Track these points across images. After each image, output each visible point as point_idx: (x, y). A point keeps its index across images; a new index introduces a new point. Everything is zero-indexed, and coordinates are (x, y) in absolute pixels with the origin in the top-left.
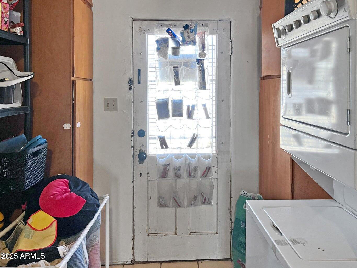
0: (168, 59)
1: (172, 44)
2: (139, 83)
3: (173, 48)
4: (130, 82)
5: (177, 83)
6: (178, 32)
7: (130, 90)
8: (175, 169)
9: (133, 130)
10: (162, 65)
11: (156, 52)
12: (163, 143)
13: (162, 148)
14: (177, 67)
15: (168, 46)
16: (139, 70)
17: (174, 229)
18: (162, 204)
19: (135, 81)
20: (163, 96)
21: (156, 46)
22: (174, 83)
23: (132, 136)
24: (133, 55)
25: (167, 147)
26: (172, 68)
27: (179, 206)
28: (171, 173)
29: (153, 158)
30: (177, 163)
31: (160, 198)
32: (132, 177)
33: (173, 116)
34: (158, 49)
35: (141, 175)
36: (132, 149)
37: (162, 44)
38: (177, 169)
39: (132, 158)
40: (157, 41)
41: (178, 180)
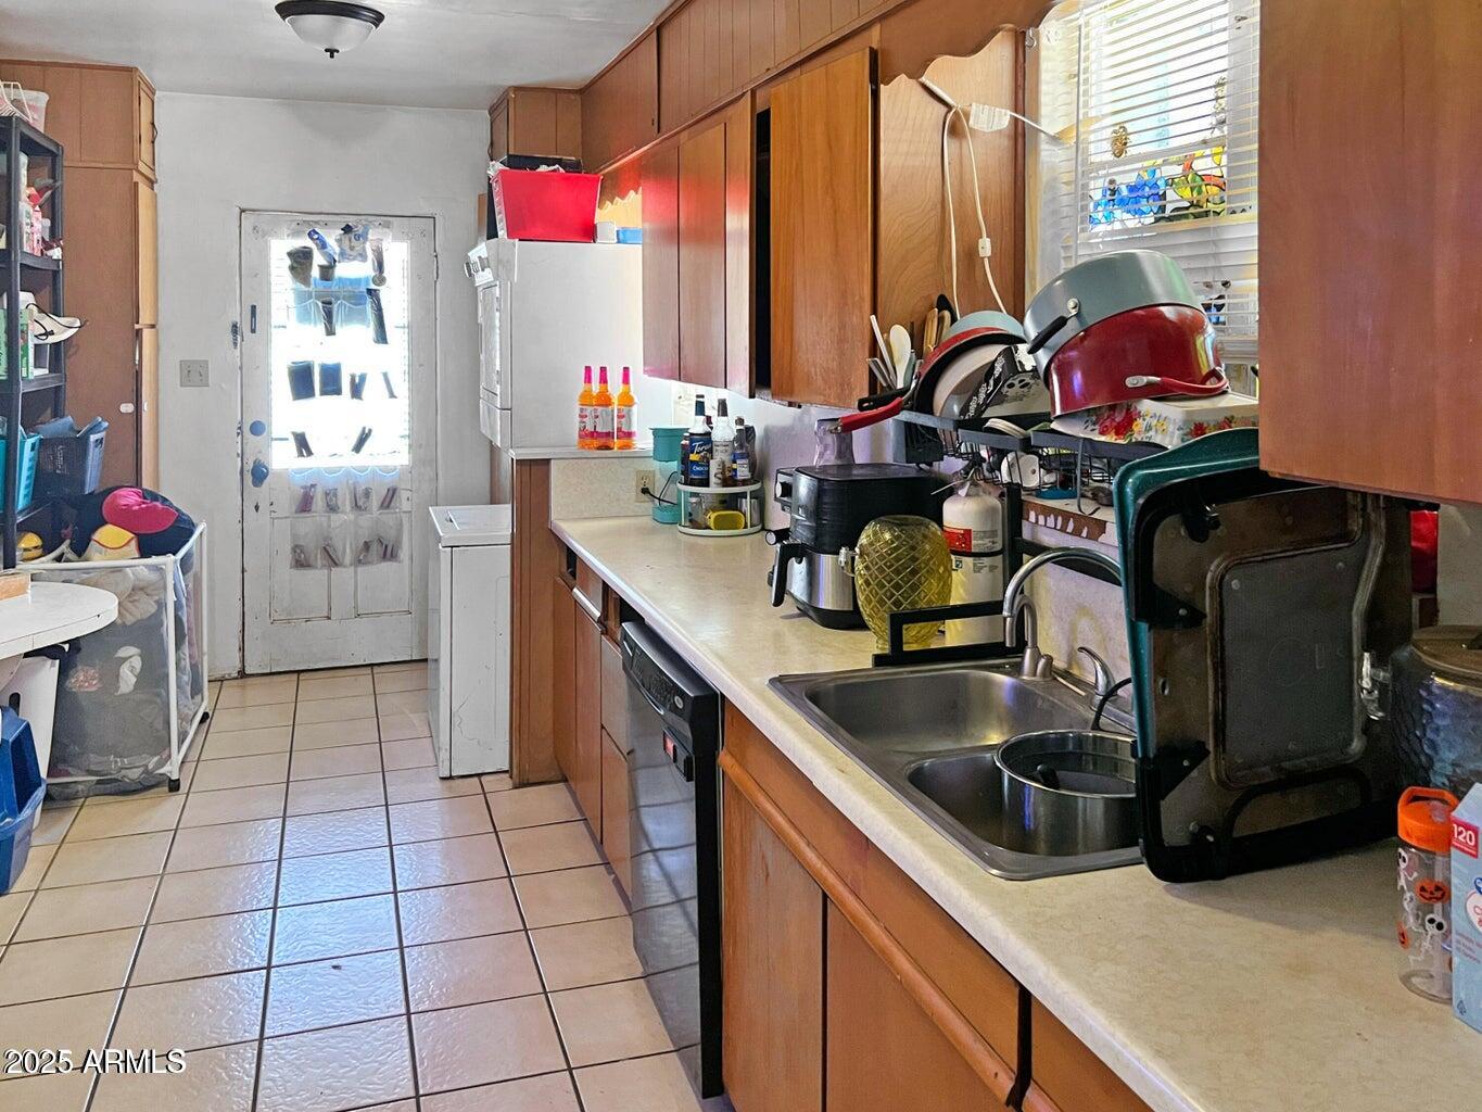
0: (312, 286)
1: (318, 259)
2: (253, 331)
3: (321, 267)
4: (235, 329)
5: (330, 332)
6: (332, 238)
7: (235, 344)
8: (327, 494)
9: (241, 422)
10: (302, 298)
11: (287, 274)
12: (303, 445)
13: (301, 455)
14: (330, 303)
15: (311, 264)
16: (254, 308)
17: (326, 609)
18: (301, 563)
19: (246, 328)
20: (302, 357)
21: (288, 262)
22: (321, 328)
23: (238, 434)
24: (241, 279)
25: (310, 453)
26: (320, 304)
27: (336, 564)
28: (319, 503)
29: (280, 475)
30: (331, 482)
31: (296, 548)
32: (240, 512)
33: (324, 393)
34: (292, 268)
35: (257, 508)
36: (239, 459)
37: (300, 260)
38: (330, 494)
39: (239, 477)
40: (290, 254)
41: (334, 517)
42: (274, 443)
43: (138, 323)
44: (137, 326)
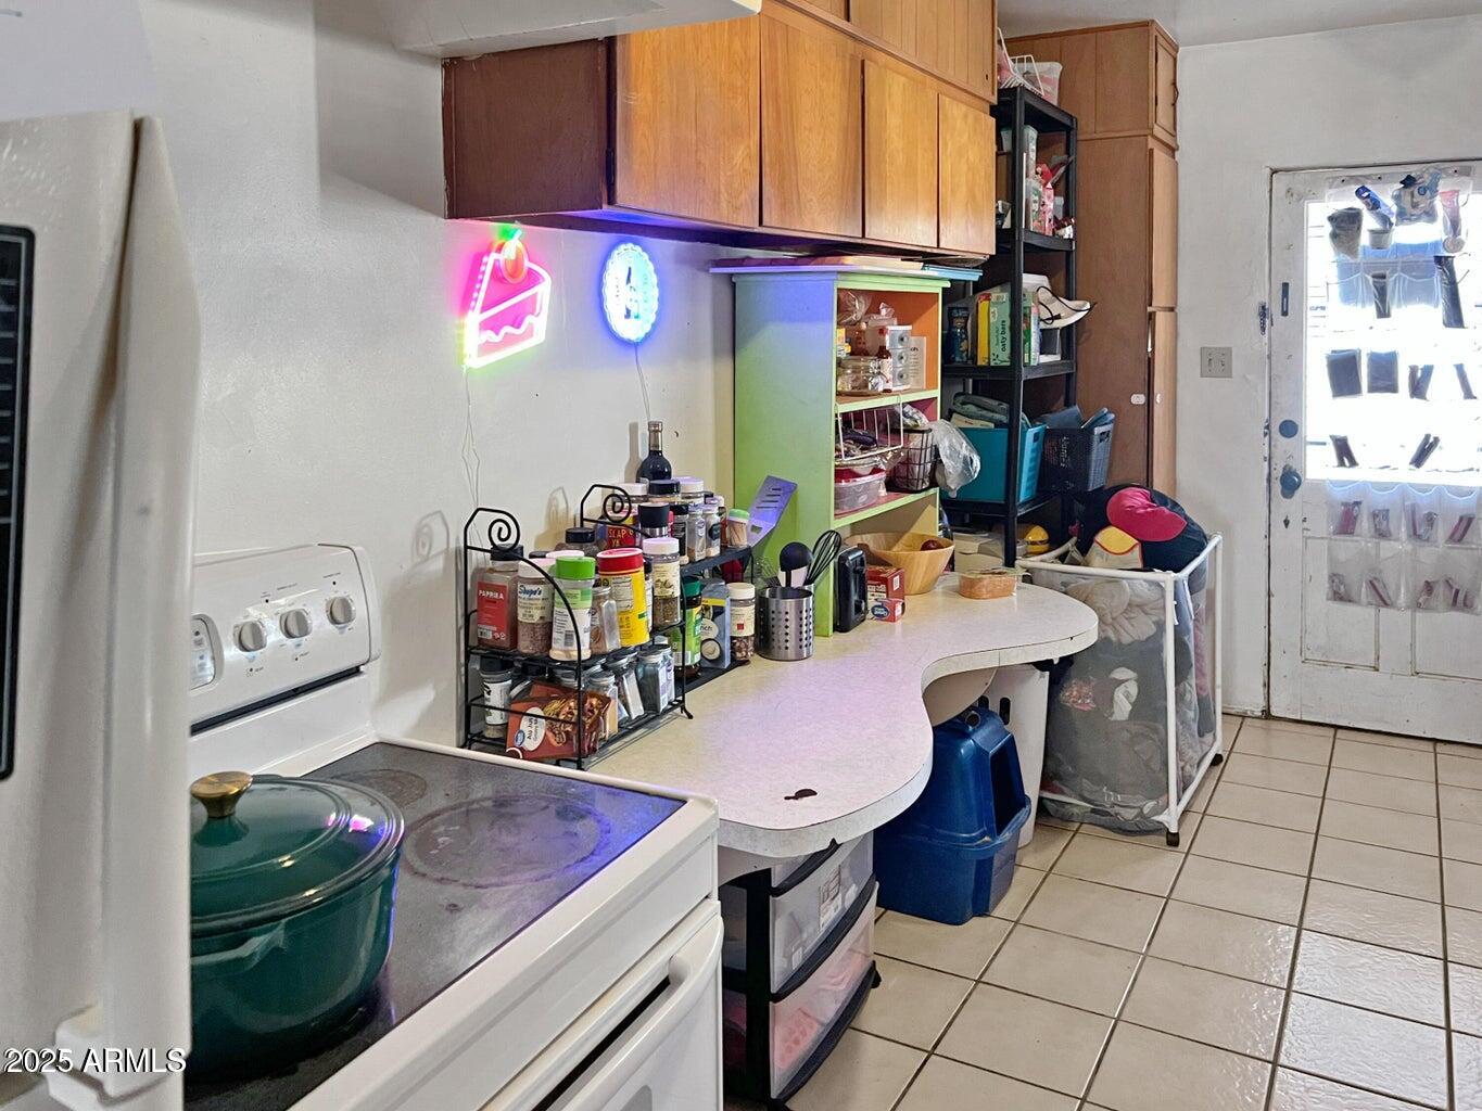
0: (1360, 256)
1: (1369, 222)
2: (1285, 313)
3: (1373, 232)
4: (1263, 312)
5: (1383, 313)
6: (1387, 196)
7: (1263, 329)
8: (1375, 515)
9: (1269, 420)
10: (1345, 271)
11: (1327, 242)
12: (1344, 451)
13: (1342, 464)
14: (1384, 277)
15: (1359, 228)
16: (1286, 285)
17: (1373, 657)
18: (1340, 595)
19: (1276, 310)
20: (1345, 344)
21: (1328, 228)
22: (1372, 309)
23: (1265, 434)
24: (1270, 252)
25: (1353, 463)
26: (1371, 279)
27: (1386, 604)
28: (1364, 524)
29: (1318, 486)
30: (1380, 500)
31: (1334, 577)
32: (1265, 526)
33: (1373, 389)
34: (1334, 236)
35: (1287, 523)
36: (1266, 463)
37: (1344, 225)
38: (1379, 516)
39: (1265, 483)
40: (1331, 219)
41: (1384, 544)
42: (1308, 447)
43: (1150, 305)
44: (1149, 309)
